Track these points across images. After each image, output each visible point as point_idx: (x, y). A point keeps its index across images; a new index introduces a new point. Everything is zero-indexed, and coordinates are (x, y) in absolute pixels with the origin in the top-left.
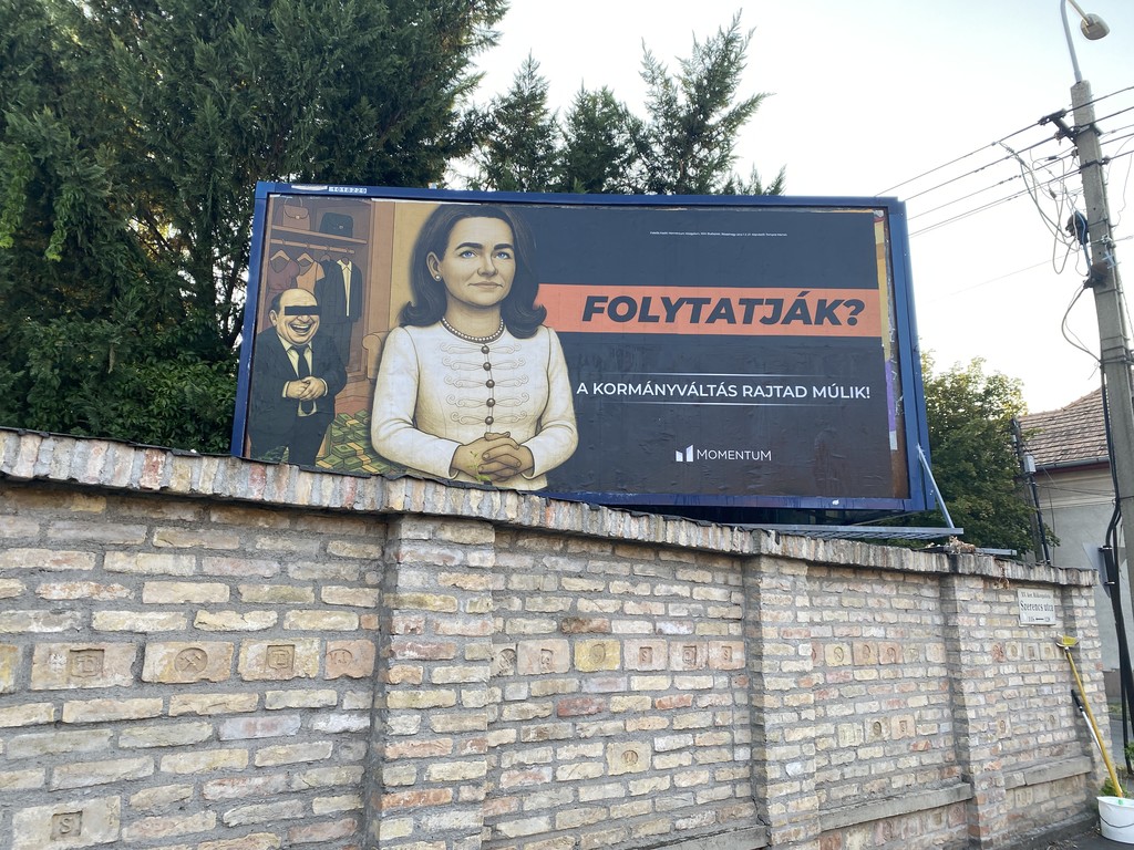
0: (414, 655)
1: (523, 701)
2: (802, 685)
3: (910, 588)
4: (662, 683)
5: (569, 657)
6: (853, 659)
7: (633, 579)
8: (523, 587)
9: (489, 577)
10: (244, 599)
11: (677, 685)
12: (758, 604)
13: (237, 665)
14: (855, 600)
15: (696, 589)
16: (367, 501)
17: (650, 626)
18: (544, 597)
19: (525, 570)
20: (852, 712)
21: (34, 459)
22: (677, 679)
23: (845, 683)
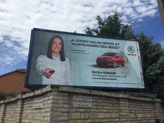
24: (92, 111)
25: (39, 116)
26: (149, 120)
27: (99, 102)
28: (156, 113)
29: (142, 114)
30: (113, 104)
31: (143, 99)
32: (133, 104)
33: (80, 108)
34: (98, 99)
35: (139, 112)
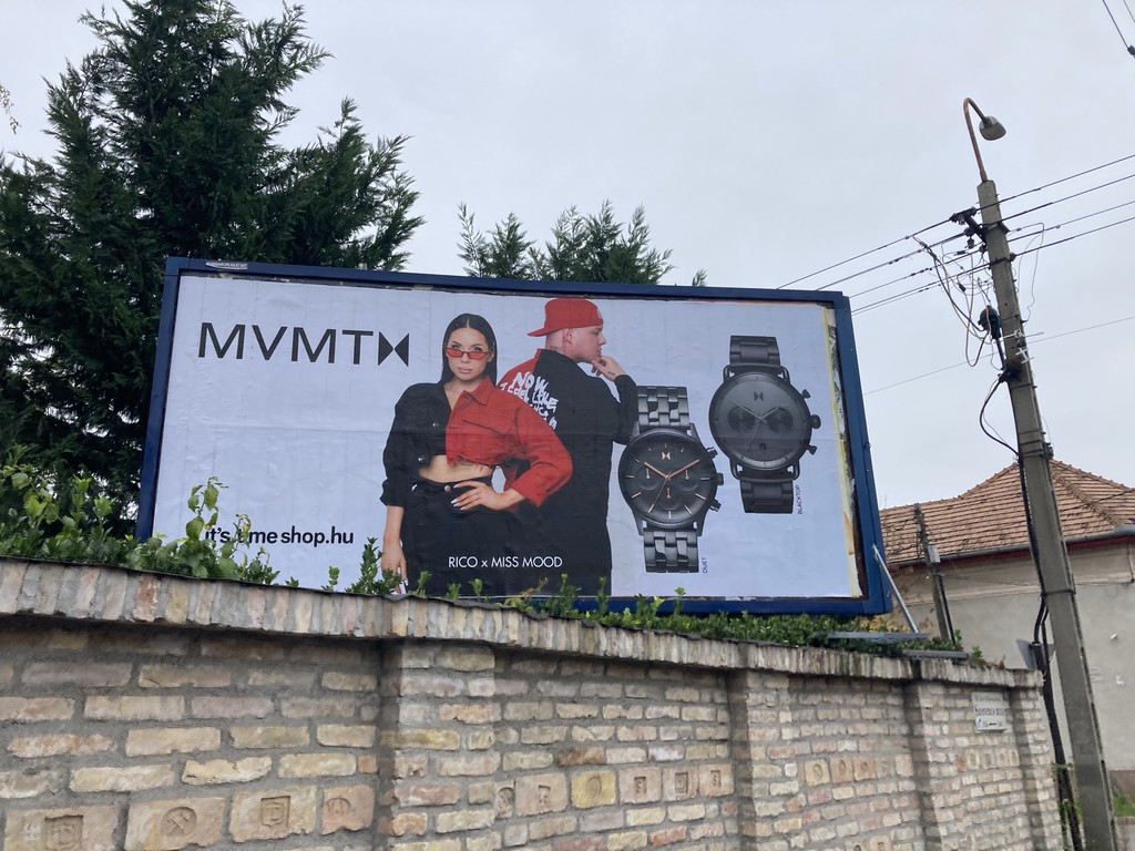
0: (418, 800)
1: (522, 846)
2: (791, 809)
3: (877, 696)
4: (656, 815)
5: (565, 791)
6: (831, 776)
7: (626, 702)
8: (519, 716)
9: (490, 707)
10: (237, 744)
11: (671, 817)
12: (746, 721)
13: (228, 824)
14: (829, 712)
15: (684, 709)
16: (368, 627)
17: (642, 752)
18: (540, 726)
19: (519, 698)
20: (833, 836)
21: (17, 592)
22: (670, 810)
23: (826, 804)
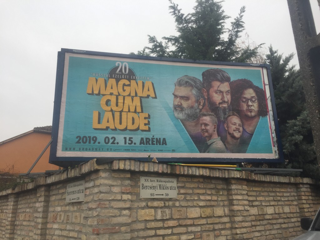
24: (177, 204)
25: (78, 216)
26: (288, 218)
27: (190, 188)
28: (301, 204)
29: (275, 208)
30: (218, 190)
31: (276, 179)
32: (256, 189)
33: (154, 200)
34: (187, 182)
35: (269, 204)
